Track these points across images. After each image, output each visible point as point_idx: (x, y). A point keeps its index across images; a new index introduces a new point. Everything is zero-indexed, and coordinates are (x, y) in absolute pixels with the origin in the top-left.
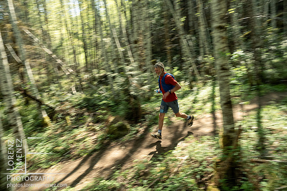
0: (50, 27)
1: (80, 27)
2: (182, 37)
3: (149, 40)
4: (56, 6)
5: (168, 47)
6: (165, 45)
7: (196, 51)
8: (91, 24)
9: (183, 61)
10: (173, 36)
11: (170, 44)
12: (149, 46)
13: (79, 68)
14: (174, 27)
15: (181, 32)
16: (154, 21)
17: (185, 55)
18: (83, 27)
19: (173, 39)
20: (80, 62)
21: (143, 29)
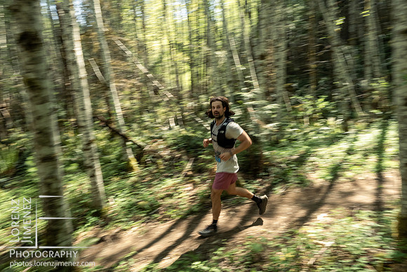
0: (148, 36)
1: (186, 36)
2: (336, 50)
3: (283, 55)
4: (157, 8)
5: (313, 66)
6: (308, 62)
7: (357, 72)
8: (202, 32)
9: (334, 87)
10: (321, 48)
11: (316, 60)
12: (282, 63)
13: (181, 92)
14: (324, 34)
15: (335, 42)
16: (292, 26)
17: (339, 77)
18: (190, 36)
19: (321, 53)
20: (184, 85)
21: (275, 37)
